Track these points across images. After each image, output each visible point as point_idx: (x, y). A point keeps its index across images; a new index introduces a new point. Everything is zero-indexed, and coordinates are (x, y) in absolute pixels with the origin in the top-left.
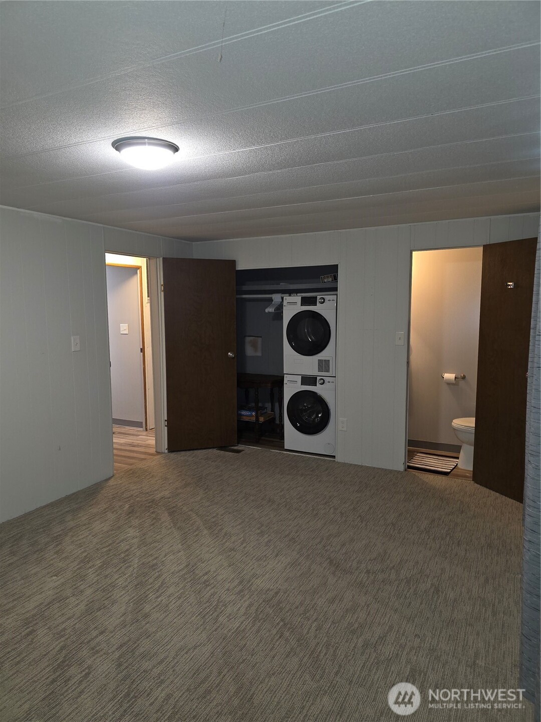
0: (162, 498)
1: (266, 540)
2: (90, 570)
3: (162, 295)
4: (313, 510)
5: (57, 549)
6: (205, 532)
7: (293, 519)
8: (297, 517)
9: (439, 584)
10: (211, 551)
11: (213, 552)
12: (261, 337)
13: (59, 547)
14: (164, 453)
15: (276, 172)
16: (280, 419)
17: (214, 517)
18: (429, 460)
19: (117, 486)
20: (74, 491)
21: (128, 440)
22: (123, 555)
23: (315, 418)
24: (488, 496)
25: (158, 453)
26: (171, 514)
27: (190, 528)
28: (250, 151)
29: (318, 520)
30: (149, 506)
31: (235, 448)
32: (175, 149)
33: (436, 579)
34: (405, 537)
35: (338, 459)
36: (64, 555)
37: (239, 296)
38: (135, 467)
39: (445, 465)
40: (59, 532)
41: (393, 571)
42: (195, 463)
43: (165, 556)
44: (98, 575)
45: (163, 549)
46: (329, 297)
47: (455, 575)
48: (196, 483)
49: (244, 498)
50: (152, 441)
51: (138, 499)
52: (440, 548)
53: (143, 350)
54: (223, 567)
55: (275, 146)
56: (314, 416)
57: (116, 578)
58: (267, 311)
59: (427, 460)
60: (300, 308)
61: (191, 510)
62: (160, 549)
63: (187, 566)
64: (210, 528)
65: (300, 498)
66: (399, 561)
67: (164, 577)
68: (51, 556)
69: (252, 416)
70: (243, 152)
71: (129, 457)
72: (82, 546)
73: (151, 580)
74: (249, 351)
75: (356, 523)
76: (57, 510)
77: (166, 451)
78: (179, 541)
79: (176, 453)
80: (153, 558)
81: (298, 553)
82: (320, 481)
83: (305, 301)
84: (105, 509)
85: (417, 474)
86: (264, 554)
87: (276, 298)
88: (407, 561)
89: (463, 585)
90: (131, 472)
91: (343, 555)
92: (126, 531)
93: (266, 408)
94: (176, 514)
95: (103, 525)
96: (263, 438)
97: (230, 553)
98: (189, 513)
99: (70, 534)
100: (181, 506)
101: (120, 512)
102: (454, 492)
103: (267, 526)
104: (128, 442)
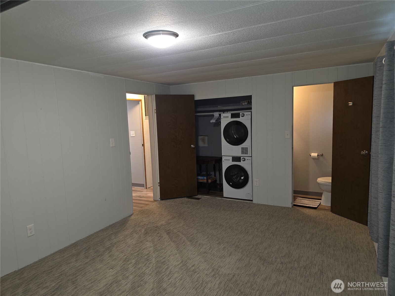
0: (162, 225)
1: (223, 247)
2: (130, 265)
3: (155, 115)
4: (245, 230)
5: (110, 254)
6: (189, 243)
7: (235, 235)
8: (237, 234)
9: (322, 269)
10: (193, 253)
11: (195, 254)
12: (207, 136)
13: (111, 253)
14: (158, 201)
15: (227, 46)
16: (219, 180)
17: (192, 235)
18: (304, 201)
19: (136, 219)
20: (114, 222)
21: (137, 194)
22: (146, 257)
23: (239, 180)
24: (341, 220)
25: (155, 201)
26: (168, 234)
27: (180, 241)
28: (217, 36)
29: (249, 235)
30: (155, 230)
31: (197, 197)
32: (176, 35)
33: (320, 266)
34: (299, 244)
35: (255, 201)
36: (114, 258)
37: (196, 114)
38: (144, 209)
39: (314, 203)
40: (109, 245)
41: (295, 262)
42: (176, 206)
43: (169, 257)
44: (134, 268)
45: (167, 253)
46: (247, 113)
47: (330, 264)
48: (178, 217)
49: (206, 224)
50: (151, 194)
51: (148, 226)
52: (319, 249)
53: (143, 145)
54: (202, 262)
55: (231, 32)
56: (239, 178)
57: (145, 269)
58: (211, 121)
59: (302, 201)
60: (230, 120)
61: (179, 231)
62: (166, 253)
63: (182, 262)
64: (191, 241)
65: (237, 223)
66: (298, 257)
67: (170, 268)
68: (108, 258)
69: (204, 179)
70: (212, 36)
71: (139, 203)
72: (123, 252)
73: (164, 270)
74: (201, 144)
75: (271, 237)
76: (105, 233)
77: (159, 200)
78: (175, 249)
79: (165, 200)
80: (162, 258)
81: (242, 254)
82: (246, 214)
83: (233, 116)
84: (132, 232)
85: (299, 209)
86: (223, 254)
87: (216, 114)
88: (302, 256)
89: (336, 269)
90: (142, 211)
91: (266, 254)
92: (145, 244)
93: (212, 175)
94: (171, 234)
95: (132, 240)
96: (210, 191)
97: (204, 255)
98: (178, 233)
99: (115, 246)
100: (172, 229)
101: (140, 233)
102: (321, 218)
103: (222, 239)
104: (138, 195)
